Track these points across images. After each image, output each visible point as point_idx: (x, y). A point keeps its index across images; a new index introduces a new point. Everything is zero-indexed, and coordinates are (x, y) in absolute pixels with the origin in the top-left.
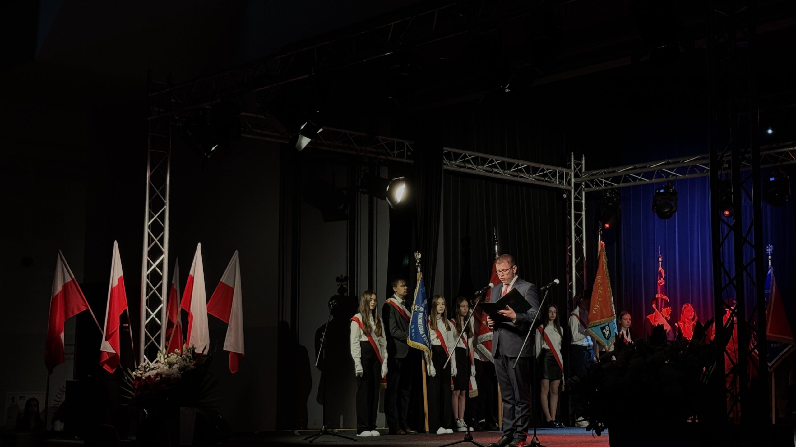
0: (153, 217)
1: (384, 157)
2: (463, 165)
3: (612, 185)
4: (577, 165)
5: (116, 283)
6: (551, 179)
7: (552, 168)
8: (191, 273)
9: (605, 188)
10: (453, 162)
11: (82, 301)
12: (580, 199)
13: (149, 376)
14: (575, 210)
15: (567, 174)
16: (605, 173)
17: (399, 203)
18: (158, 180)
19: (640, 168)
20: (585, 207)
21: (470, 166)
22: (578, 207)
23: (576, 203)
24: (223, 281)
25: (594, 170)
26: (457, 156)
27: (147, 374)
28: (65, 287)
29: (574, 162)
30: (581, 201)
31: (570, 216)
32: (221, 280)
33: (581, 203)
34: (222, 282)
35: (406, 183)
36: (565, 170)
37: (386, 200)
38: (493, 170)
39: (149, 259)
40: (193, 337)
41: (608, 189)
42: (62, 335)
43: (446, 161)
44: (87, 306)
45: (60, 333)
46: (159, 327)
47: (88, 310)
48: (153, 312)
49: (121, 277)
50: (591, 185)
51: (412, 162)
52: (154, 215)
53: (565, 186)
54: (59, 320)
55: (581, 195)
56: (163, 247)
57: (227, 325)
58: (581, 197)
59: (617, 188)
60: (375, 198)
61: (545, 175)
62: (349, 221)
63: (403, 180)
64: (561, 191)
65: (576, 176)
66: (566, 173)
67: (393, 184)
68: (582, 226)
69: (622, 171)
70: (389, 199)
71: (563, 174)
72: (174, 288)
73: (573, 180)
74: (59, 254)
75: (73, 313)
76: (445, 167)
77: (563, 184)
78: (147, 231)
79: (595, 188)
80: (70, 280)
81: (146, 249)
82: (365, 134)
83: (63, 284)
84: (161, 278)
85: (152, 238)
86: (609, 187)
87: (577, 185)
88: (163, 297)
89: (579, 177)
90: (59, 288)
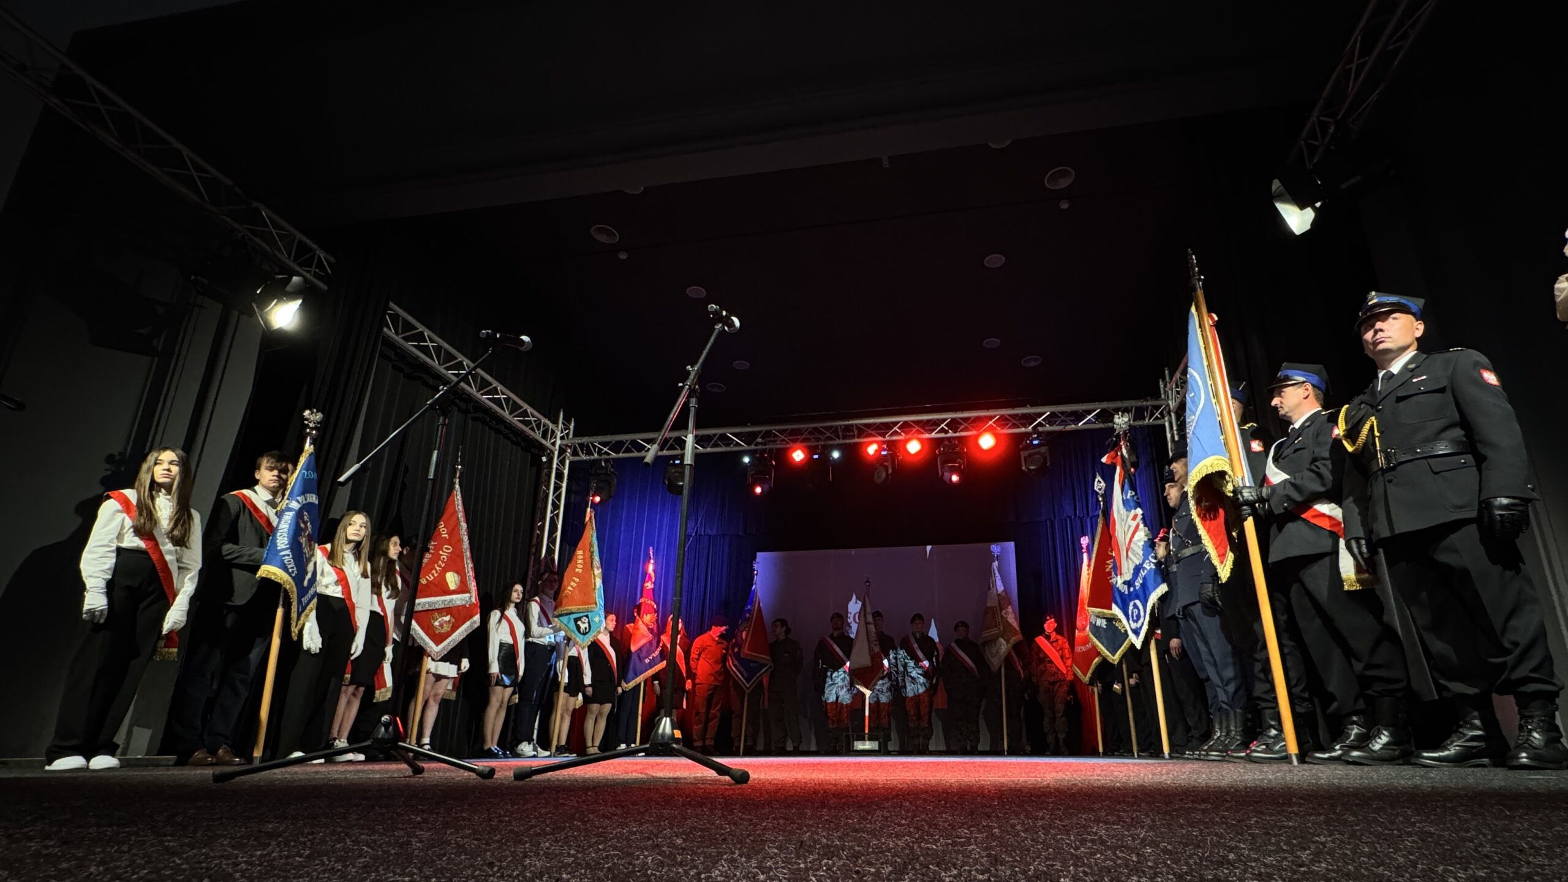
3: (609, 454)
4: (566, 425)
7: (538, 417)
9: (598, 457)
12: (562, 467)
15: (553, 432)
20: (567, 478)
23: (557, 472)
29: (563, 420)
30: (563, 470)
33: (563, 473)
36: (551, 426)
41: (602, 459)
50: (580, 453)
51: (324, 286)
53: (548, 445)
55: (564, 465)
59: (614, 459)
64: (542, 449)
65: (563, 437)
66: (552, 429)
71: (548, 429)
73: (558, 442)
77: (547, 441)
79: (584, 457)
86: (606, 457)
87: (562, 451)
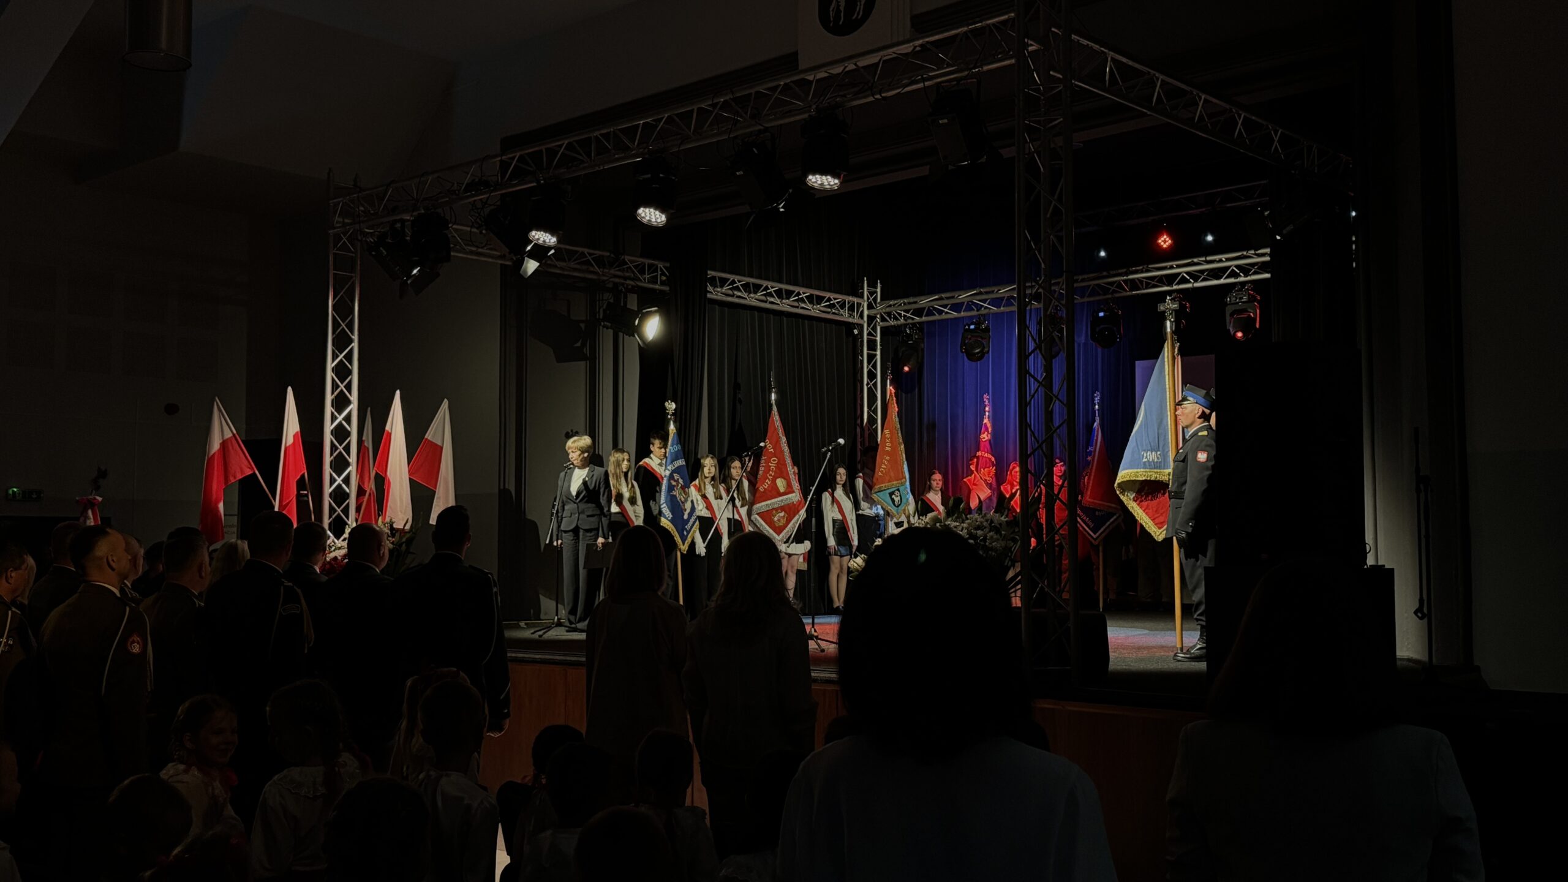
0: (338, 356)
1: (631, 283)
2: (730, 292)
3: (913, 319)
4: (871, 293)
5: (290, 441)
6: (839, 311)
7: (840, 297)
8: (388, 428)
9: (905, 322)
10: (719, 290)
11: (246, 462)
12: (874, 336)
13: (335, 558)
14: (868, 349)
15: (859, 305)
16: (905, 304)
17: (652, 340)
18: (344, 310)
19: (947, 298)
20: (881, 345)
21: (739, 294)
22: (872, 345)
23: (869, 341)
24: (429, 438)
25: (891, 299)
26: (723, 282)
27: (333, 555)
28: (224, 444)
29: (868, 289)
30: (874, 338)
31: (862, 356)
32: (426, 437)
33: (875, 341)
34: (427, 439)
35: (661, 316)
36: (856, 300)
37: (634, 336)
38: (768, 299)
39: (333, 411)
40: (391, 508)
41: (908, 324)
42: (221, 506)
43: (710, 288)
44: (253, 469)
45: (217, 502)
46: (347, 496)
47: (254, 474)
48: (339, 477)
49: (297, 432)
50: (888, 319)
51: (666, 288)
52: (339, 354)
53: (856, 320)
54: (216, 485)
56: (350, 394)
57: (435, 492)
58: (876, 332)
59: (919, 323)
60: (621, 334)
61: (832, 306)
62: (588, 362)
63: (655, 312)
64: (850, 326)
65: (870, 307)
66: (857, 303)
67: (644, 317)
68: (875, 369)
69: (924, 302)
70: (639, 337)
71: (853, 304)
72: (365, 446)
73: (866, 313)
74: (215, 404)
75: (235, 477)
76: (709, 296)
77: (854, 317)
78: (330, 375)
79: (892, 323)
80: (230, 435)
81: (329, 398)
82: (608, 254)
83: (221, 441)
84: (348, 434)
85: (337, 384)
86: (910, 321)
88: (351, 458)
89: (873, 308)
90: (215, 446)
